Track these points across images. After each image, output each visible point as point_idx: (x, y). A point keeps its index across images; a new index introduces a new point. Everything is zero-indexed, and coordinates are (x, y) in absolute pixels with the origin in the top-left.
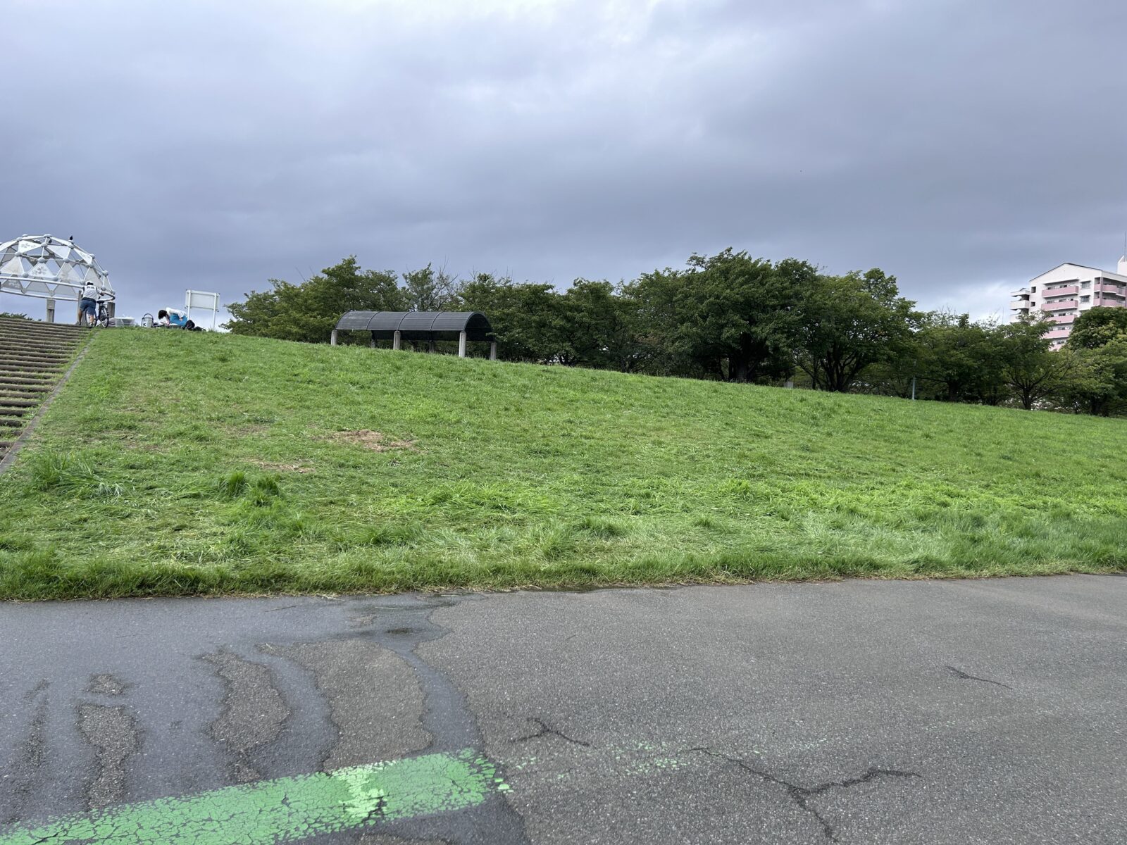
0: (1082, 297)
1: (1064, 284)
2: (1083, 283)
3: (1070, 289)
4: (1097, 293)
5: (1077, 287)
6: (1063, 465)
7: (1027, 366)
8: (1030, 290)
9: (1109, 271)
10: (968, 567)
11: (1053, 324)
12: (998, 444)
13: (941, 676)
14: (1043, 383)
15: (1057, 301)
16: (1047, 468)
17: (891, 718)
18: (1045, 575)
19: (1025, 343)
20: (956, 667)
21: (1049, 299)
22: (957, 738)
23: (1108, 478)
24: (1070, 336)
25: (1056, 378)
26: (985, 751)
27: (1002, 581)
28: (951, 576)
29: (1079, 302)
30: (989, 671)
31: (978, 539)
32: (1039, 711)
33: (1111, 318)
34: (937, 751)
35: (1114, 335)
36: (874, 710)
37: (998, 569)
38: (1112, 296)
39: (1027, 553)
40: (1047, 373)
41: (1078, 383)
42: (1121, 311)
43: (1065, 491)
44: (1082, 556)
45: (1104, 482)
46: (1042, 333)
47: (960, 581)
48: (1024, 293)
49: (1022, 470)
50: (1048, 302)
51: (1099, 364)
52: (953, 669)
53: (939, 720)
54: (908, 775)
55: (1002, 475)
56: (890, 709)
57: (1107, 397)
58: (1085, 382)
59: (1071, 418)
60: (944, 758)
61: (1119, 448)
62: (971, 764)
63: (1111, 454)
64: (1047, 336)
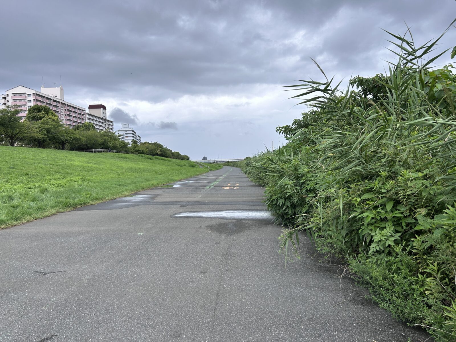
0: (28, 100)
1: (20, 94)
2: (28, 95)
3: (23, 97)
4: (34, 99)
5: (26, 96)
6: (36, 169)
7: (11, 128)
8: (6, 95)
9: (38, 91)
10: (16, 220)
11: (21, 110)
12: (6, 162)
13: (35, 277)
14: (18, 135)
15: (18, 101)
16: (30, 171)
17: (24, 310)
18: (48, 217)
19: (10, 118)
20: (39, 270)
21: (15, 100)
22: (60, 306)
23: (54, 173)
24: (27, 116)
25: (24, 133)
26: (75, 307)
27: (33, 223)
28: (9, 226)
29: (27, 102)
30: (53, 267)
31: (16, 206)
32: (84, 278)
33: (42, 109)
34: (56, 317)
35: (44, 117)
36: (13, 310)
37: (29, 218)
38: (40, 101)
39: (39, 209)
40: (20, 131)
41: (33, 135)
42: (46, 107)
43: (40, 180)
44: (60, 206)
45: (53, 175)
46: (17, 114)
47: (15, 227)
48: (3, 96)
49: (20, 173)
50: (14, 101)
51: (40, 128)
52: (38, 272)
53: (48, 301)
54: (50, 338)
55: (12, 175)
56: (21, 305)
57: (44, 141)
58: (36, 135)
59: (33, 149)
60: (61, 320)
61: (54, 160)
62: (74, 317)
63: (52, 163)
64: (19, 115)
